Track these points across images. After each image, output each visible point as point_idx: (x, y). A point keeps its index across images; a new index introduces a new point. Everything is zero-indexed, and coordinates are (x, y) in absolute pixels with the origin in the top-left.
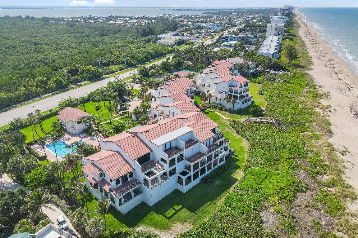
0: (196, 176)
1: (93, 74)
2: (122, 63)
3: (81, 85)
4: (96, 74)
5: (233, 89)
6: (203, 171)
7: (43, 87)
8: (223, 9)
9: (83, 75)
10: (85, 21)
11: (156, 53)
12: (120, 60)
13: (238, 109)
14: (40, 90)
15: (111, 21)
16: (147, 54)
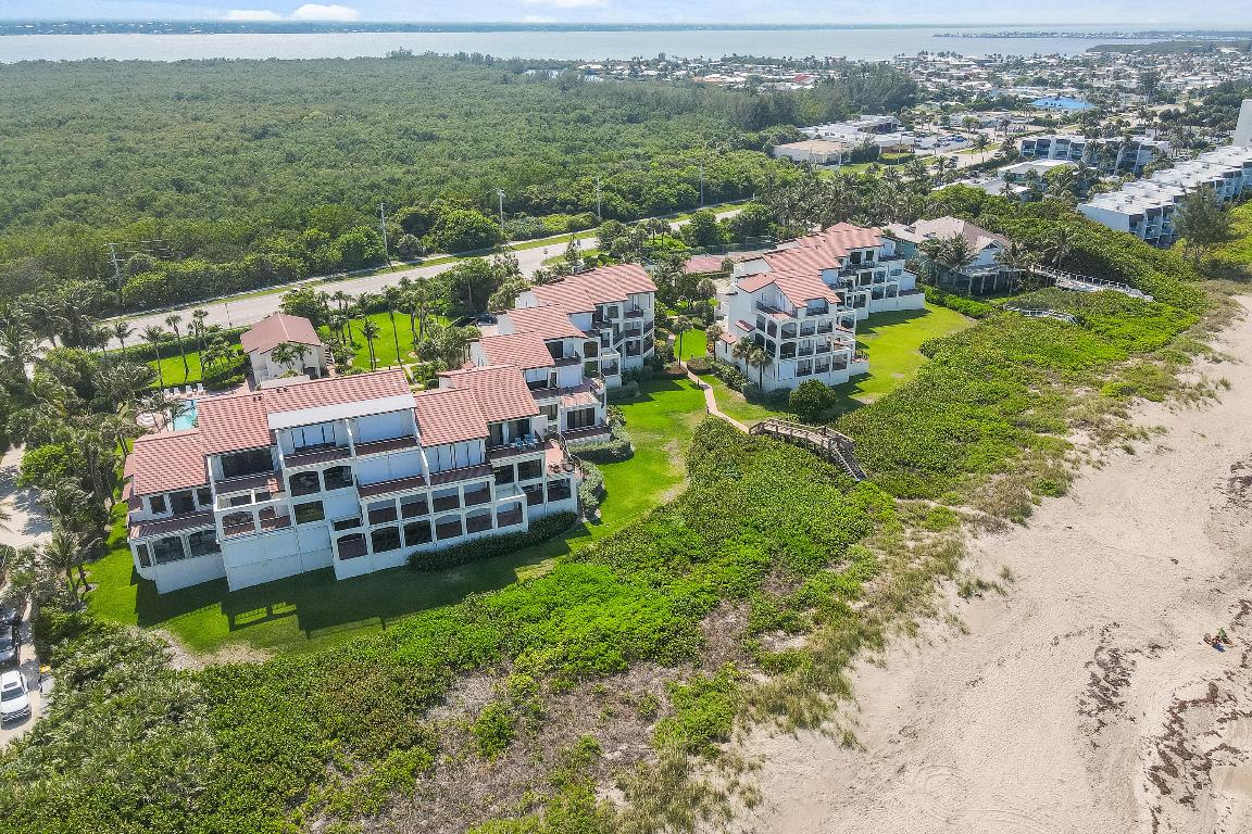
0: (385, 541)
1: (466, 233)
2: (592, 207)
3: (421, 263)
4: (476, 234)
5: (768, 317)
6: (418, 533)
7: (306, 259)
8: (1199, 33)
9: (443, 234)
10: (634, 74)
11: (729, 185)
12: (586, 199)
13: (776, 391)
14: (298, 263)
15: (713, 75)
16: (683, 186)
